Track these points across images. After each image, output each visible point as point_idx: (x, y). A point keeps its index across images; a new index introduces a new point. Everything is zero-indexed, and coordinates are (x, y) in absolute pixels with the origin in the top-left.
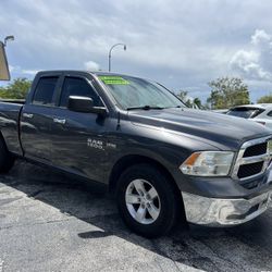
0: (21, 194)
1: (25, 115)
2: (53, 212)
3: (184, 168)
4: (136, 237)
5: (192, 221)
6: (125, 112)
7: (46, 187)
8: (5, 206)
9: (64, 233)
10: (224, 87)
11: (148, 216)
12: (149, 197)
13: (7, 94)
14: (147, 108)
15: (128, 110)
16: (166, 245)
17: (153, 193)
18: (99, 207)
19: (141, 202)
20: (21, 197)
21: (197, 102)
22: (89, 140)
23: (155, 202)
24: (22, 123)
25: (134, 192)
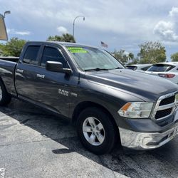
0: (16, 121)
1: (18, 70)
2: (36, 134)
3: (120, 112)
4: (89, 153)
5: (125, 145)
6: (83, 73)
7: (32, 117)
8: (6, 129)
9: (44, 150)
10: (149, 48)
11: (97, 140)
12: (97, 128)
13: (6, 48)
14: (98, 70)
15: (86, 71)
16: (108, 159)
17: (101, 126)
18: (65, 131)
19: (93, 131)
20: (16, 124)
21: (131, 55)
22: (60, 90)
23: (102, 132)
24: (16, 74)
25: (88, 124)
